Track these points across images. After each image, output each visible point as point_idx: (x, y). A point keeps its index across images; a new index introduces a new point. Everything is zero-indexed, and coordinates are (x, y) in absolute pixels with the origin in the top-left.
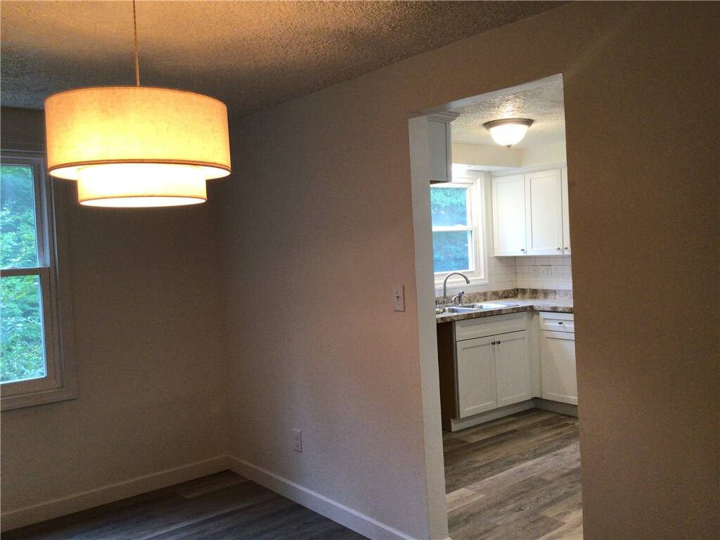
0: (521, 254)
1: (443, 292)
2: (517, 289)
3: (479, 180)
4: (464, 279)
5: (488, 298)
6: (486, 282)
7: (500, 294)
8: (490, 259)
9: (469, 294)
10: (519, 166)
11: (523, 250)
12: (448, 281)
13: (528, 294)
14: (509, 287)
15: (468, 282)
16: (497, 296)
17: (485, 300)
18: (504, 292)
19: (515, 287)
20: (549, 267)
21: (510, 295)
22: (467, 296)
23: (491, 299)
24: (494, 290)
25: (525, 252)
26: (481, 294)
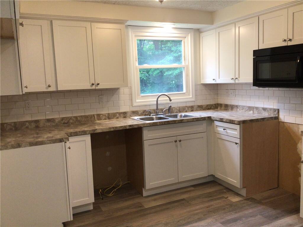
0: (213, 82)
1: (156, 105)
2: (218, 104)
4: (168, 98)
5: (195, 109)
6: (193, 99)
7: (204, 107)
8: (196, 85)
11: (214, 80)
12: (159, 99)
13: (223, 108)
14: (212, 102)
15: (170, 100)
16: (201, 108)
17: (192, 111)
18: (207, 105)
19: (217, 103)
20: (234, 90)
21: (212, 107)
22: (178, 108)
23: (197, 110)
24: (200, 104)
25: (216, 81)
26: (188, 107)
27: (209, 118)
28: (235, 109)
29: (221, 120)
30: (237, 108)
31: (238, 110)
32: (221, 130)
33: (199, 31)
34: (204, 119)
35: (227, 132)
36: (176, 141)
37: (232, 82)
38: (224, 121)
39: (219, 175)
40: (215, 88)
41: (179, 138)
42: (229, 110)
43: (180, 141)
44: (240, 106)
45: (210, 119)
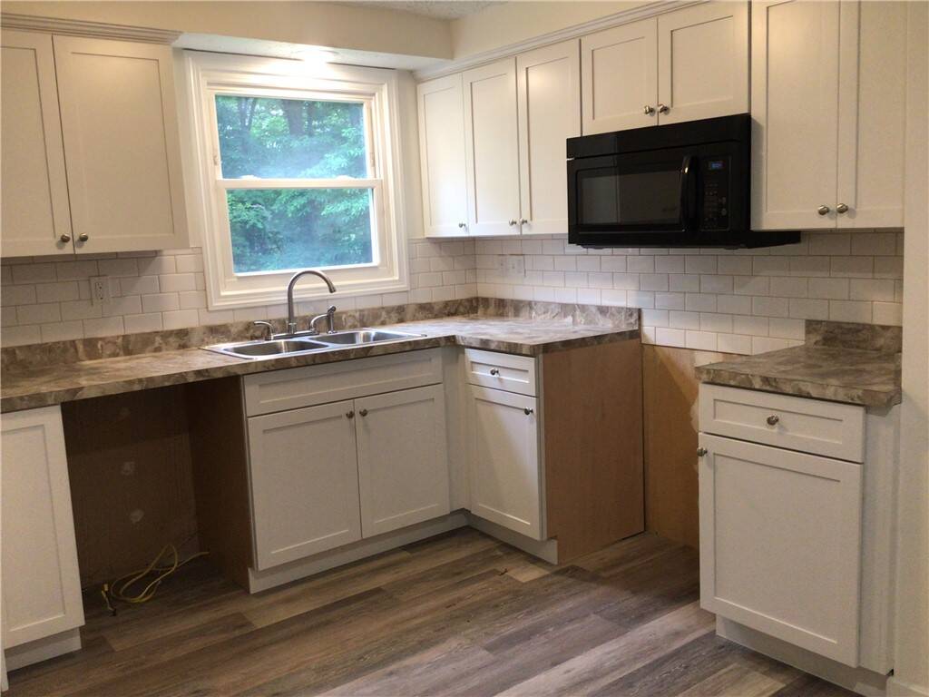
0: (461, 233)
1: (286, 307)
2: (477, 299)
3: (385, 87)
4: (326, 285)
5: (409, 316)
6: (404, 286)
7: (436, 308)
8: (411, 242)
9: (361, 311)
10: (450, 55)
11: (461, 226)
12: (295, 287)
13: (492, 310)
14: (460, 294)
15: (332, 290)
16: (428, 311)
17: (401, 321)
18: (447, 304)
19: (473, 295)
20: (521, 257)
21: (462, 309)
22: (357, 315)
23: (415, 319)
24: (424, 301)
25: (467, 229)
26: (389, 310)
27: (451, 340)
28: (524, 313)
29: (485, 346)
30: (531, 308)
31: (534, 314)
32: (483, 374)
33: (411, 78)
34: (433, 344)
35: (500, 380)
36: (351, 415)
37: (513, 231)
38: (493, 346)
39: (484, 509)
40: (466, 250)
41: (360, 405)
42: (507, 316)
43: (364, 414)
44: (539, 302)
45: (452, 345)
